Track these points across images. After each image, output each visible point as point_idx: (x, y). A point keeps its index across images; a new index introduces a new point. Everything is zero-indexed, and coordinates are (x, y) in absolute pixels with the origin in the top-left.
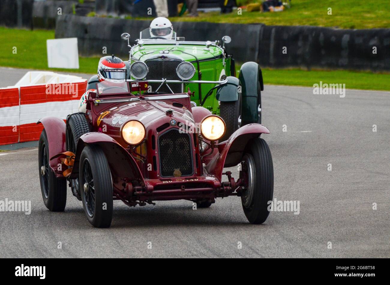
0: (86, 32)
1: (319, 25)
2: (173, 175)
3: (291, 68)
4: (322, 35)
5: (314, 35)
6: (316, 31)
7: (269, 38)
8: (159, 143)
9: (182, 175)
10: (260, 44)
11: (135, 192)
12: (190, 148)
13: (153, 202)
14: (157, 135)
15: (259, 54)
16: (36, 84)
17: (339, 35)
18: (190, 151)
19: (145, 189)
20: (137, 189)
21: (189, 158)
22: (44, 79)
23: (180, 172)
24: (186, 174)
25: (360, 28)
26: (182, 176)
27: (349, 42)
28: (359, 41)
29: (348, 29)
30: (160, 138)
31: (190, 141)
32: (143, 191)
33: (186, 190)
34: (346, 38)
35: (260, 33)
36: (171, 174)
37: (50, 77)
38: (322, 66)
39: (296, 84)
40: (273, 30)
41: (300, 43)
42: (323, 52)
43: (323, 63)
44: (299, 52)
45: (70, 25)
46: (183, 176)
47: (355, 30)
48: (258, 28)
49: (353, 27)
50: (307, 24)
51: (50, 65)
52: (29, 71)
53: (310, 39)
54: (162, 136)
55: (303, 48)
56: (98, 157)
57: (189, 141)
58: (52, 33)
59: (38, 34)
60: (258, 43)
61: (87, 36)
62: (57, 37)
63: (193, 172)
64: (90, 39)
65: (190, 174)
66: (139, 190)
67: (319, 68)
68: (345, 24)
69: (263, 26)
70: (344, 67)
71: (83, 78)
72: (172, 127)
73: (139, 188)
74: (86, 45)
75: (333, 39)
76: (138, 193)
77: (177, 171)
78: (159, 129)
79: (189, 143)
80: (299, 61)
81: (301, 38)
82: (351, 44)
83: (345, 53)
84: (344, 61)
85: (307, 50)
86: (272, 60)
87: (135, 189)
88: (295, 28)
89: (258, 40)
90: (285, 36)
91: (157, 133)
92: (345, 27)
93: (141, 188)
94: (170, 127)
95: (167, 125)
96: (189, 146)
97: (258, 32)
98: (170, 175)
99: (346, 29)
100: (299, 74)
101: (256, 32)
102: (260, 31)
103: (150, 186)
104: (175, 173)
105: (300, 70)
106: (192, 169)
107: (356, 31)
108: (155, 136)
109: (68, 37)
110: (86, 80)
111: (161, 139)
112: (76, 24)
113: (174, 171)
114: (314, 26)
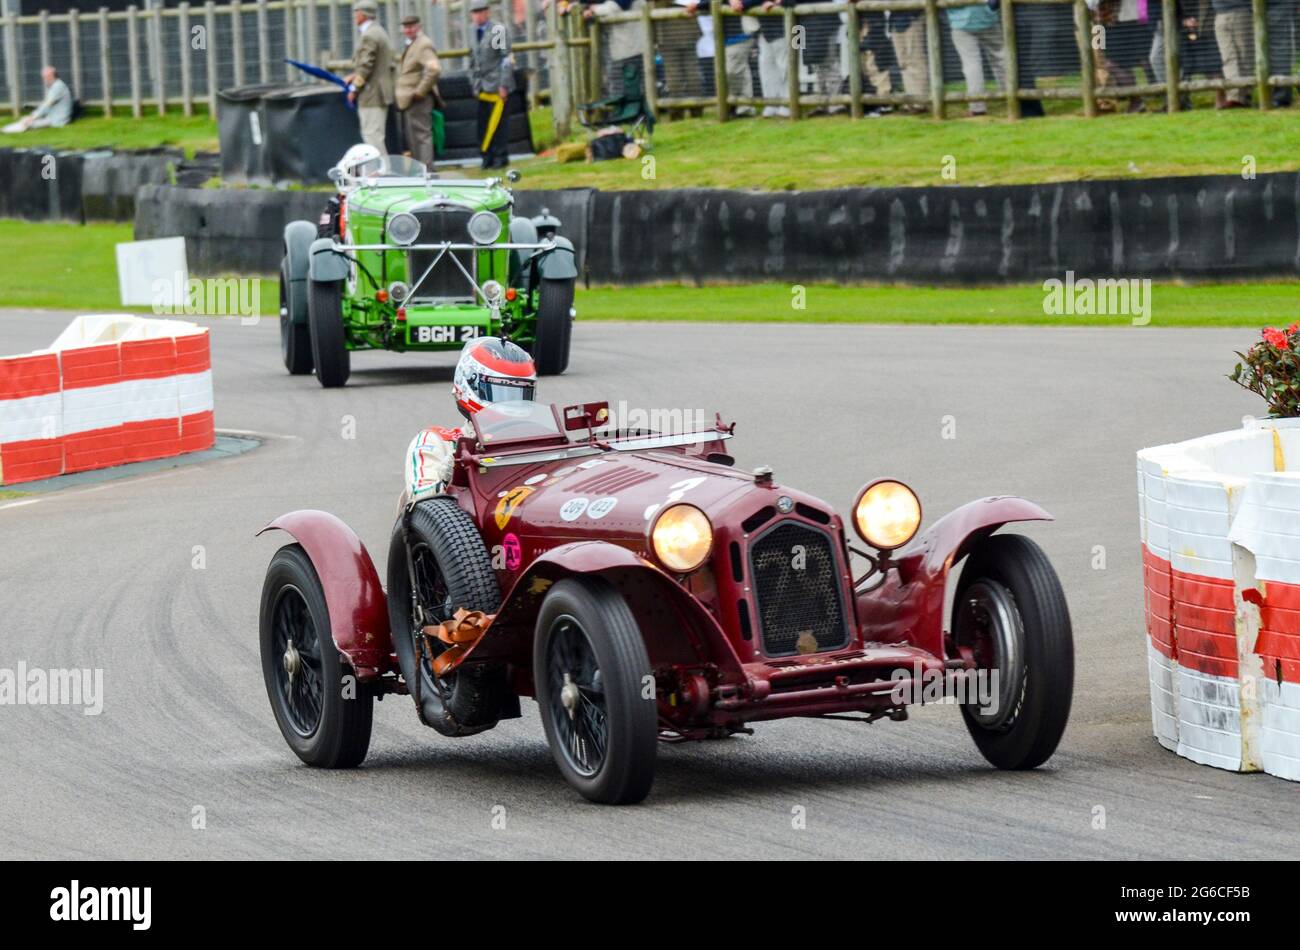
0: (203, 223)
1: (715, 185)
2: (794, 650)
3: (660, 283)
4: (724, 206)
5: (706, 207)
6: (713, 200)
7: (608, 219)
8: (751, 564)
9: (819, 647)
10: (588, 233)
11: (719, 699)
12: (833, 572)
13: (747, 725)
14: (746, 541)
15: (587, 256)
16: (97, 341)
17: (763, 204)
18: (835, 582)
19: (745, 691)
20: (724, 691)
21: (834, 601)
22: (113, 330)
23: (813, 638)
24: (829, 646)
25: (807, 189)
26: (821, 649)
27: (784, 219)
28: (806, 216)
29: (781, 191)
30: (754, 549)
31: (833, 553)
32: (739, 698)
33: (850, 687)
34: (777, 211)
35: (588, 209)
36: (790, 645)
37: (126, 325)
38: (728, 275)
39: (671, 318)
40: (617, 202)
41: (677, 228)
42: (729, 245)
43: (729, 268)
44: (677, 246)
45: (167, 210)
46: (823, 649)
47: (796, 192)
48: (583, 199)
49: (790, 187)
50: (691, 185)
51: (126, 300)
52: (81, 315)
53: (699, 216)
54: (759, 543)
55: (683, 237)
56: (612, 612)
57: (830, 554)
58: (127, 229)
59: (97, 232)
60: (584, 231)
61: (205, 232)
62: (138, 236)
63: (847, 639)
64: (212, 238)
65: (838, 644)
66: (727, 695)
67: (722, 281)
68: (775, 181)
69: (594, 192)
70: (776, 275)
71: (199, 325)
72: (782, 516)
73: (729, 690)
74: (205, 251)
75: (750, 214)
76: (726, 702)
77: (806, 638)
78: (749, 525)
79: (830, 559)
80: (677, 266)
81: (678, 215)
82: (790, 224)
83: (776, 245)
84: (775, 262)
85: (693, 241)
86: (617, 267)
87: (718, 692)
88: (664, 193)
89: (584, 224)
90: (644, 212)
91: (746, 536)
92: (775, 188)
93: (733, 690)
94: (778, 516)
95: (769, 511)
96: (832, 568)
97: (584, 207)
98: (789, 650)
99: (776, 192)
100: (678, 294)
101: (579, 207)
102: (588, 203)
103: (761, 683)
104: (800, 643)
105: (679, 286)
106: (843, 629)
107: (800, 195)
108: (740, 543)
109: (163, 236)
110: (207, 329)
111: (757, 550)
112: (179, 207)
113: (798, 637)
114: (708, 188)
